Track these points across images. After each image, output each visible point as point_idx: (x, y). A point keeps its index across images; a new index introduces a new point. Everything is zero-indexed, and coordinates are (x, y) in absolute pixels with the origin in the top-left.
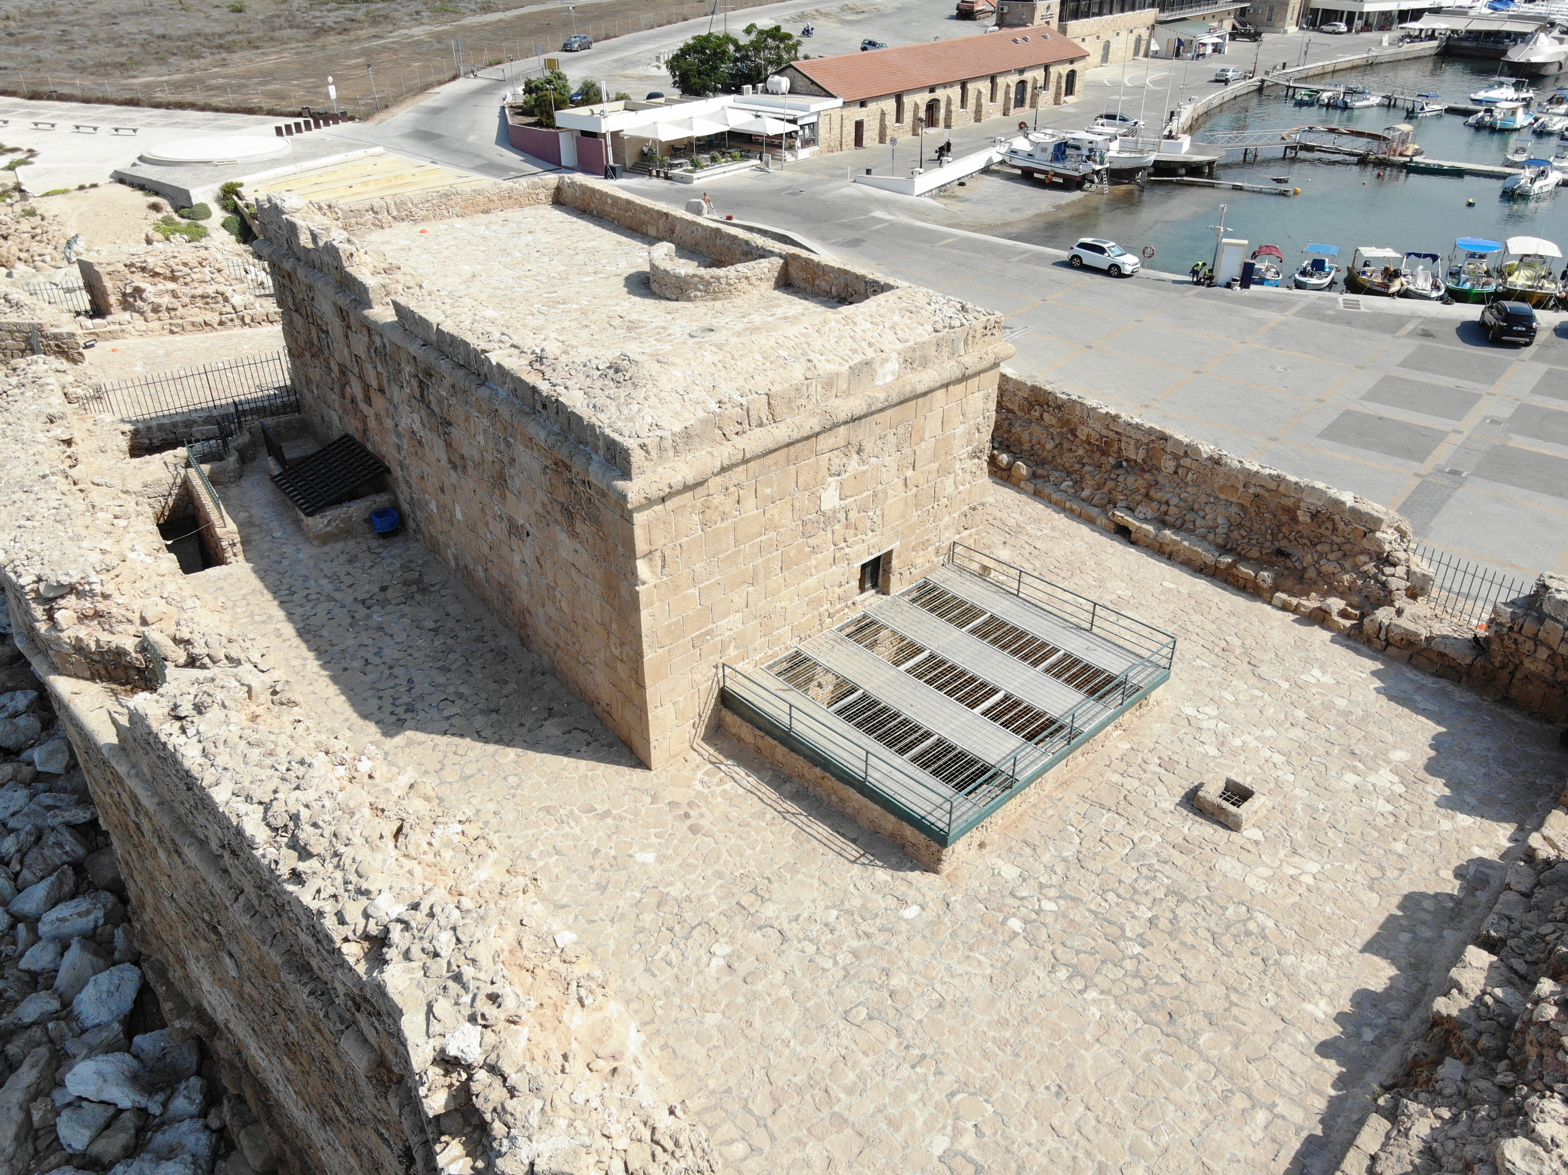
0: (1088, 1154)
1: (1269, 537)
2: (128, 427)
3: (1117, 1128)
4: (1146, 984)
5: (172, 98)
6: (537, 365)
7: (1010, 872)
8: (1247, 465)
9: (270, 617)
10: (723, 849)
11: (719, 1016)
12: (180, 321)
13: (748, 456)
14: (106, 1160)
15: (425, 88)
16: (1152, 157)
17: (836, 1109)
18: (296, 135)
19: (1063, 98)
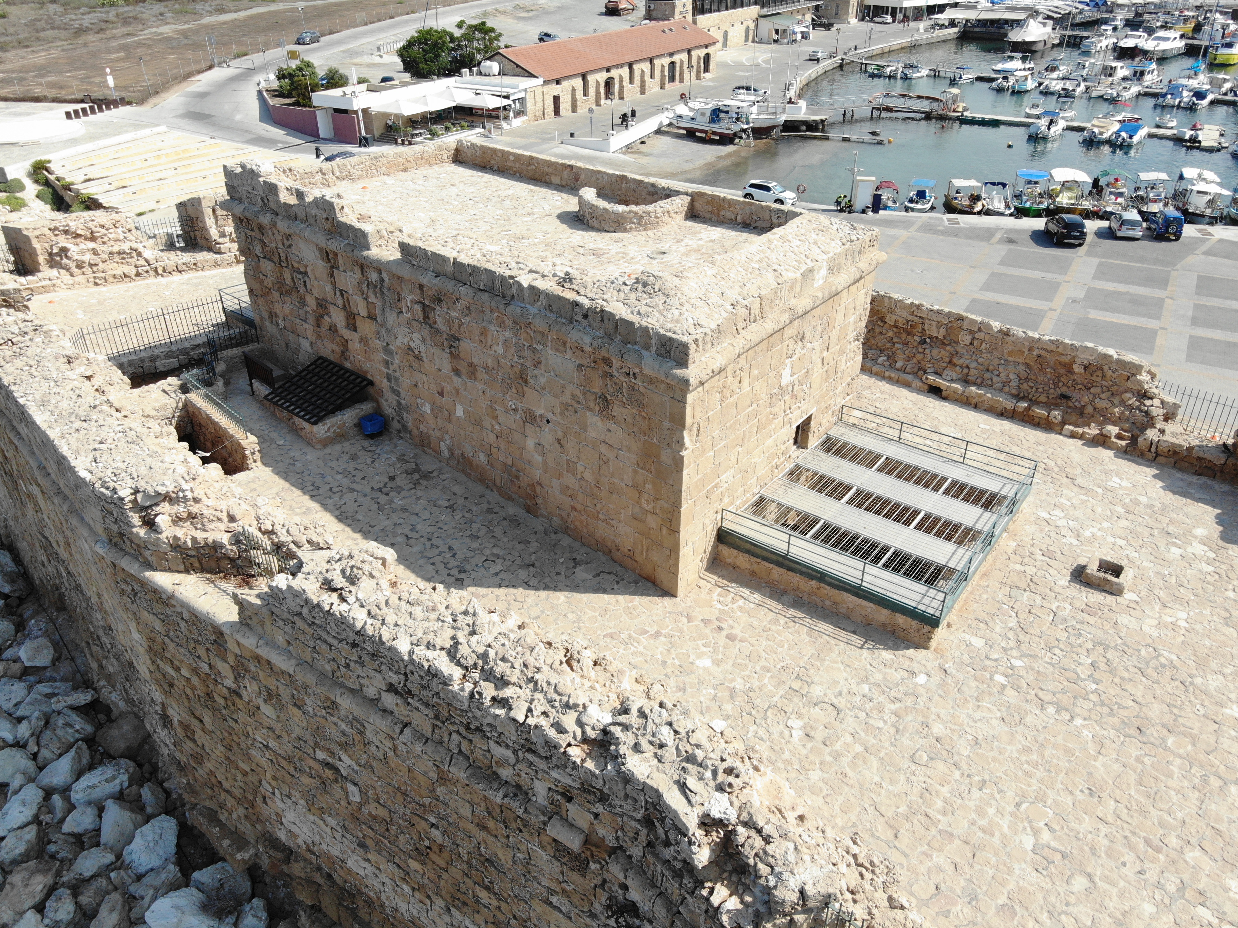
0: (1134, 833)
1: (1052, 386)
3: (1143, 812)
4: (1112, 709)
6: (567, 285)
8: (1030, 334)
9: (308, 509)
10: (761, 650)
11: (818, 772)
12: (103, 275)
13: (753, 345)
15: (187, 76)
16: (783, 118)
17: (940, 827)
18: (84, 119)
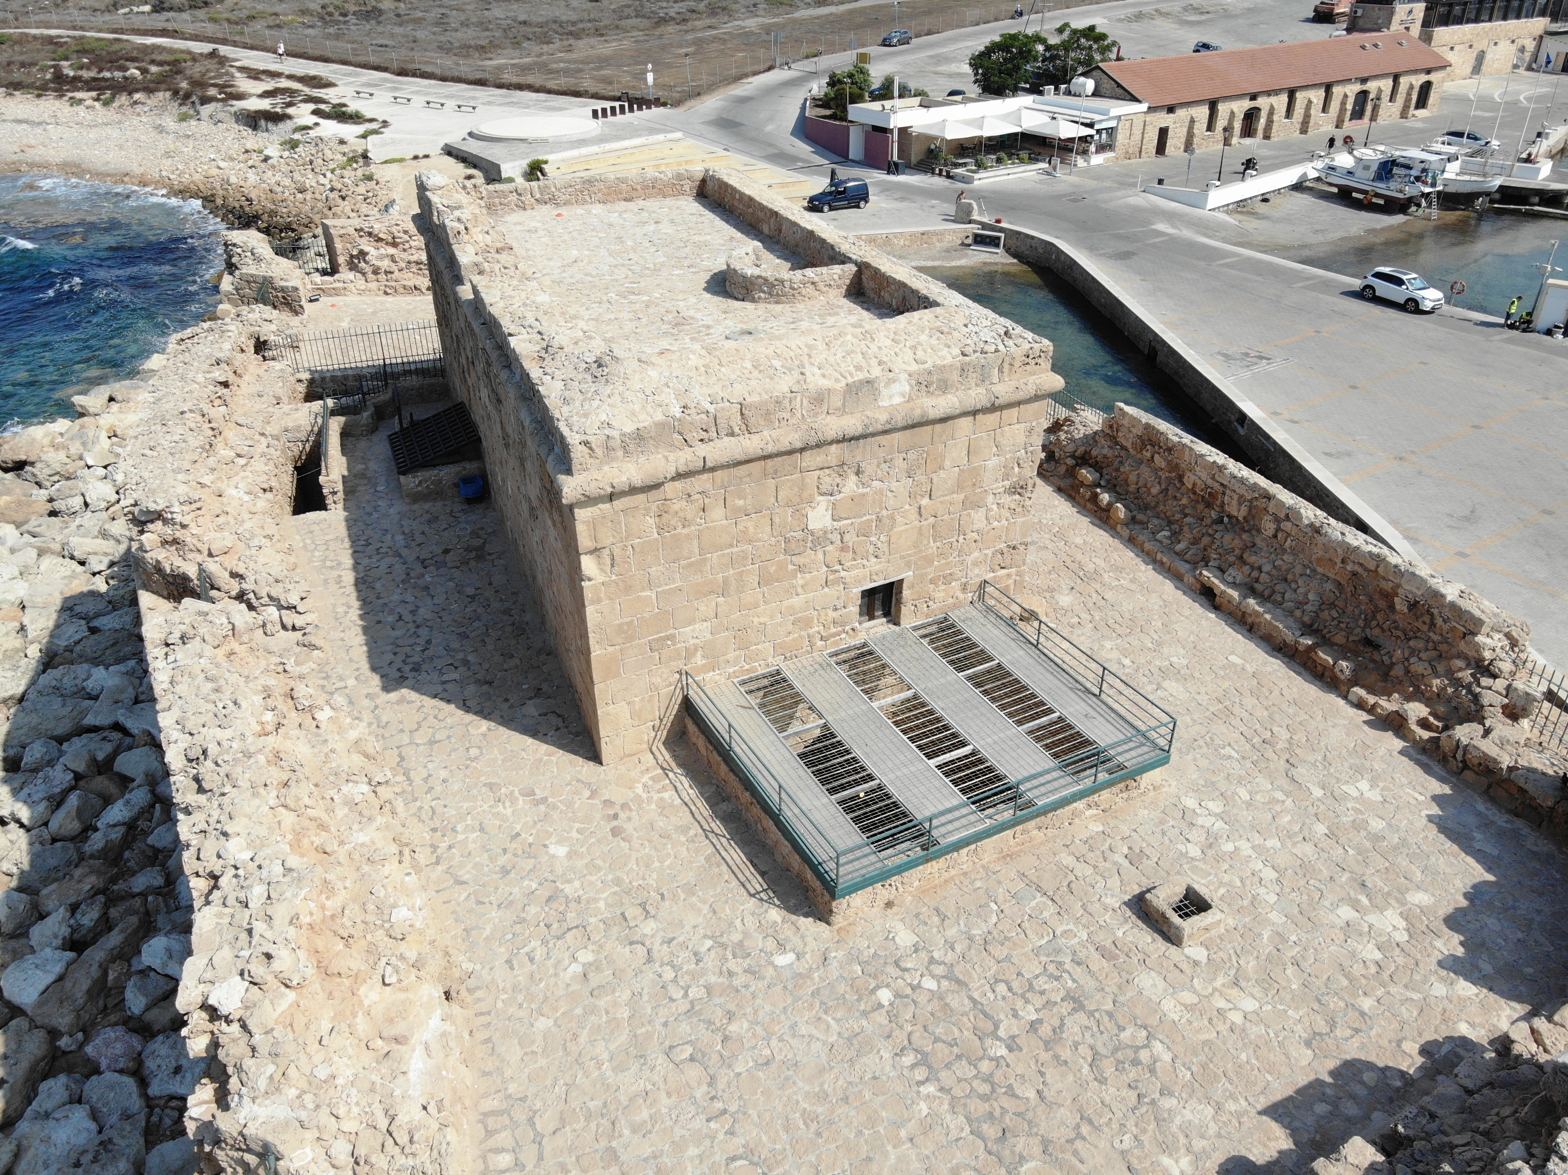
1: (1361, 623)
2: (306, 376)
4: (993, 1091)
5: (515, 80)
6: (542, 353)
7: (905, 938)
8: (1348, 539)
10: (634, 857)
11: (551, 1022)
12: (394, 284)
13: (709, 464)
14: (156, 1028)
15: (740, 78)
16: (1498, 182)
17: (614, 1144)
18: (610, 118)
19: (1412, 111)
